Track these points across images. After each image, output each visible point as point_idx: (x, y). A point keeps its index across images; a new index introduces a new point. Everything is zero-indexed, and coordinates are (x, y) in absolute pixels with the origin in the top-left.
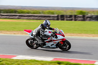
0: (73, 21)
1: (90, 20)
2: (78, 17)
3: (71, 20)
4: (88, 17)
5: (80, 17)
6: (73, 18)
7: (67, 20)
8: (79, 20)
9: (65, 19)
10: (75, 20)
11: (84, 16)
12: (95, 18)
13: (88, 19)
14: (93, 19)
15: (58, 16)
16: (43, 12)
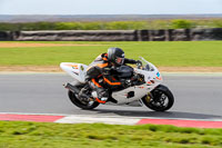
0: (167, 42)
1: (200, 39)
2: (176, 33)
3: (163, 39)
4: (195, 33)
5: (181, 33)
6: (167, 36)
7: (154, 40)
8: (179, 40)
9: (151, 38)
10: (171, 39)
11: (187, 31)
12: (211, 33)
13: (197, 36)
14: (207, 37)
15: (135, 33)
16: (105, 26)
